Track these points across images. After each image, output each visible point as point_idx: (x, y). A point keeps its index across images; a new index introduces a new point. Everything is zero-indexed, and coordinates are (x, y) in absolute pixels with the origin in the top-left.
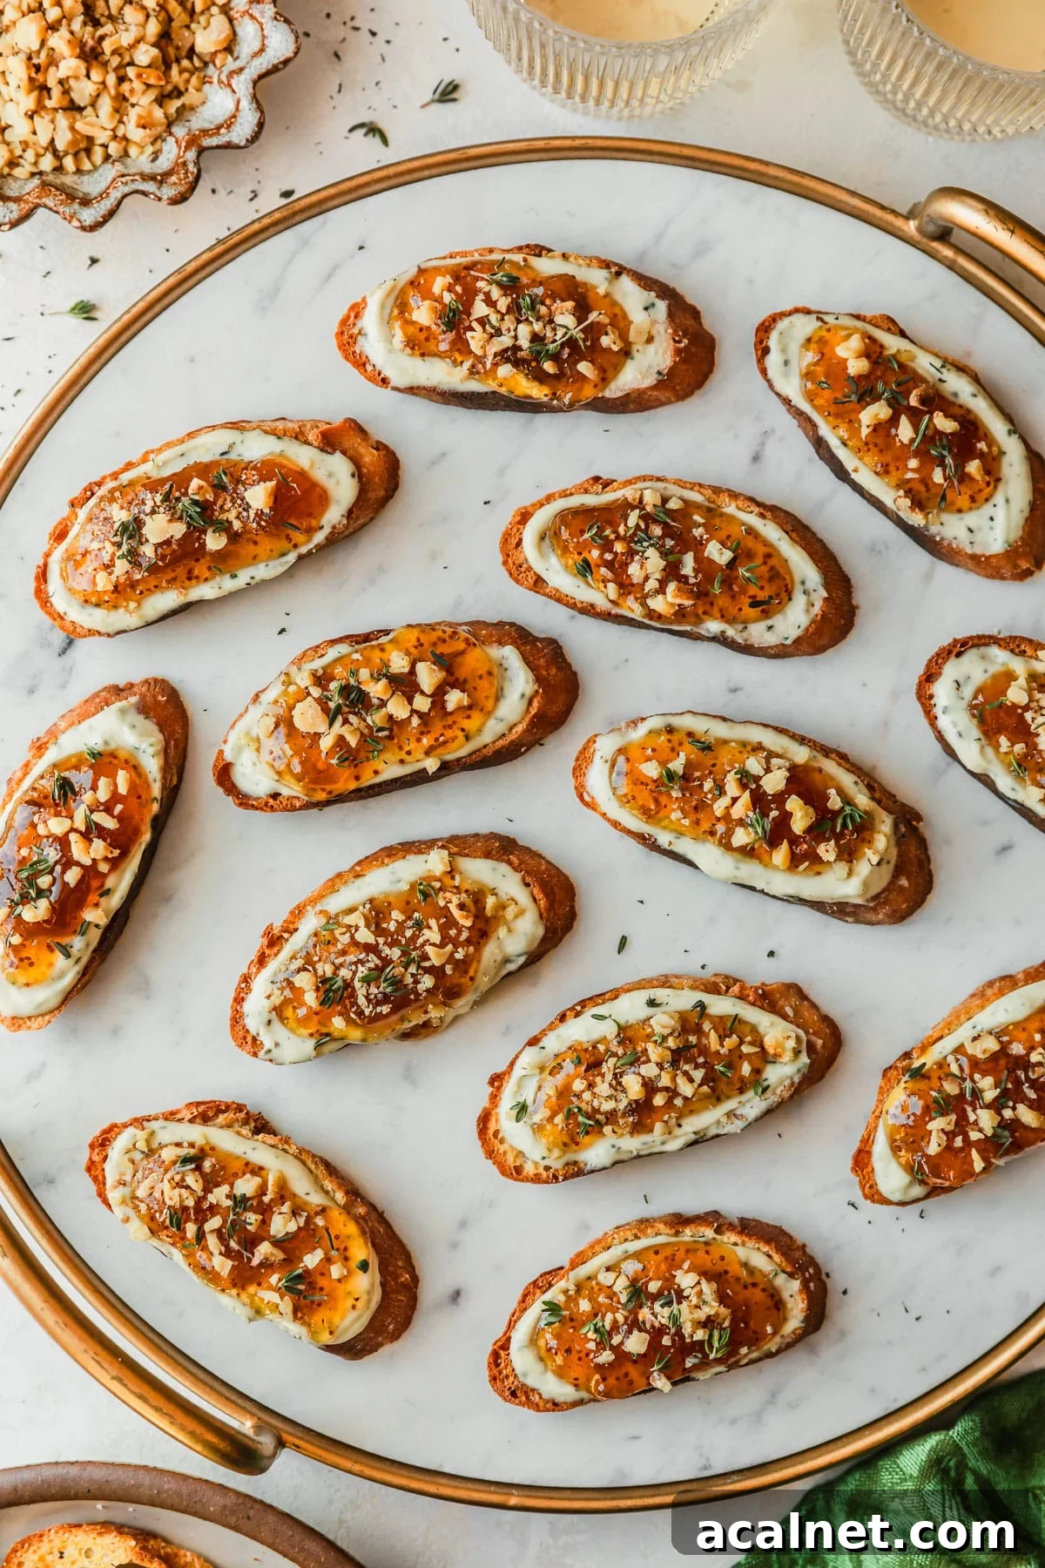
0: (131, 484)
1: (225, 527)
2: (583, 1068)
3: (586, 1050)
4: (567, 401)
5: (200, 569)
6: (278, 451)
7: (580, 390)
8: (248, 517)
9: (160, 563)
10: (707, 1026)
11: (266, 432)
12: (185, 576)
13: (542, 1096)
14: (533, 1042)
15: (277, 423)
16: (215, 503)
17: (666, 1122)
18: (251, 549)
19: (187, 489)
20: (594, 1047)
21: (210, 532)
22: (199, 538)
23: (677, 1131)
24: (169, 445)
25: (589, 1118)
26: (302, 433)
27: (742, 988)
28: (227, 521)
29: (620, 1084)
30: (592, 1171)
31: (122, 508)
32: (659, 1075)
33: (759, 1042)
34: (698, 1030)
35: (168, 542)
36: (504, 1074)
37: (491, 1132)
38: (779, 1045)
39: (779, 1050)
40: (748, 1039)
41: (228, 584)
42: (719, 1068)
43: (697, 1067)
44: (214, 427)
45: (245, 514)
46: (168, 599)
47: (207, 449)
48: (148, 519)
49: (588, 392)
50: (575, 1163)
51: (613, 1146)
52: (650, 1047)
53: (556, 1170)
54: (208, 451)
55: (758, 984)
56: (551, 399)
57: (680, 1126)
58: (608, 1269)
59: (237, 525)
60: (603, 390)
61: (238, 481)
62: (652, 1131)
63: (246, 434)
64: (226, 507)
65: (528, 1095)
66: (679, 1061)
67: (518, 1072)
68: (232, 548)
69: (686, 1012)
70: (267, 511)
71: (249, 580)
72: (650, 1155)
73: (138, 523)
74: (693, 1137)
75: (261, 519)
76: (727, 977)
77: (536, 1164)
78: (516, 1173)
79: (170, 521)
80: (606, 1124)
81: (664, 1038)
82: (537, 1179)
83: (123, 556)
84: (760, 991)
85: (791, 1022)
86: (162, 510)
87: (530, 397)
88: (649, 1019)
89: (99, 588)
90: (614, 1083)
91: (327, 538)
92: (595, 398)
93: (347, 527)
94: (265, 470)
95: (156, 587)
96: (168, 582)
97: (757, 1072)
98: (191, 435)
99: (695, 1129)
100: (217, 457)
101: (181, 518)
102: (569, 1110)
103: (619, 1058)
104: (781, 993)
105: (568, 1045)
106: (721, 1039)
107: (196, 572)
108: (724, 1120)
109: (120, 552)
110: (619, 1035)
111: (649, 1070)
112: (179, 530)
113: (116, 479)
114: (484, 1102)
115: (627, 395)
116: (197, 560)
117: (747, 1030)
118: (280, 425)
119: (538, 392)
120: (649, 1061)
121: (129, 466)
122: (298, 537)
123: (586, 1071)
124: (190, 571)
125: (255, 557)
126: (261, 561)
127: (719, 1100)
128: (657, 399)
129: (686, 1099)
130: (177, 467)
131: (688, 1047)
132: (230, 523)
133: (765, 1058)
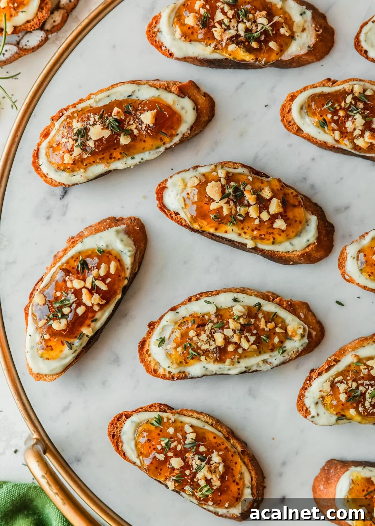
0: (82, 110)
1: (130, 133)
2: (196, 326)
3: (199, 317)
4: (263, 62)
5: (116, 154)
6: (156, 95)
7: (270, 56)
8: (142, 128)
9: (97, 150)
10: (260, 316)
11: (151, 86)
12: (108, 157)
13: (173, 337)
14: (173, 309)
15: (156, 82)
16: (125, 120)
17: (232, 359)
18: (143, 145)
19: (111, 113)
20: (203, 316)
21: (122, 135)
22: (117, 138)
23: (237, 365)
24: (102, 91)
25: (195, 351)
26: (168, 87)
27: (281, 300)
28: (131, 130)
29: (213, 337)
30: (192, 378)
31: (78, 121)
32: (233, 336)
33: (285, 328)
34: (256, 317)
35: (101, 140)
36: (156, 322)
37: (145, 350)
38: (294, 331)
39: (294, 333)
40: (280, 325)
41: (130, 162)
42: (263, 337)
43: (252, 335)
44: (124, 83)
45: (140, 126)
46: (100, 168)
47: (121, 93)
48: (91, 128)
49: (274, 57)
50: (184, 372)
51: (204, 367)
52: (231, 321)
53: (174, 374)
54: (121, 94)
55: (289, 300)
56: (256, 61)
57: (239, 362)
58: (191, 426)
59: (136, 132)
60: (281, 56)
61: (136, 110)
62: (224, 363)
63: (141, 86)
64: (130, 123)
65: (166, 335)
66: (244, 330)
67: (163, 322)
68: (133, 143)
69: (251, 307)
70: (151, 125)
71: (140, 160)
72: (222, 374)
73: (86, 130)
74: (244, 369)
75: (148, 129)
76: (273, 294)
77: (164, 369)
78: (155, 372)
79: (103, 129)
80: (203, 355)
81: (239, 318)
82: (164, 377)
83: (78, 146)
84: (289, 303)
85: (302, 321)
86: (98, 123)
87: (244, 61)
88: (232, 307)
89: (66, 162)
90: (210, 335)
91: (180, 140)
92: (277, 60)
93: (190, 134)
94: (151, 104)
95: (94, 162)
96: (100, 159)
97: (281, 342)
98: (113, 86)
99: (246, 366)
100: (126, 98)
101: (108, 128)
102: (185, 346)
103: (214, 324)
104: (299, 306)
105: (190, 313)
106: (267, 323)
107: (114, 155)
108: (261, 363)
109: (77, 144)
110: (216, 313)
111: (228, 333)
112: (107, 134)
113: (75, 107)
114: (144, 335)
115: (293, 59)
116: (115, 149)
117: (280, 321)
118: (158, 83)
119: (249, 58)
120: (228, 328)
121: (81, 101)
122: (166, 139)
123: (197, 327)
124: (111, 155)
125: (144, 148)
126: (147, 151)
127: (260, 353)
128: (307, 61)
129: (244, 350)
130: (107, 102)
131: (249, 324)
132: (132, 131)
133: (286, 336)
